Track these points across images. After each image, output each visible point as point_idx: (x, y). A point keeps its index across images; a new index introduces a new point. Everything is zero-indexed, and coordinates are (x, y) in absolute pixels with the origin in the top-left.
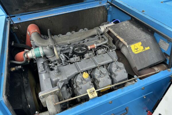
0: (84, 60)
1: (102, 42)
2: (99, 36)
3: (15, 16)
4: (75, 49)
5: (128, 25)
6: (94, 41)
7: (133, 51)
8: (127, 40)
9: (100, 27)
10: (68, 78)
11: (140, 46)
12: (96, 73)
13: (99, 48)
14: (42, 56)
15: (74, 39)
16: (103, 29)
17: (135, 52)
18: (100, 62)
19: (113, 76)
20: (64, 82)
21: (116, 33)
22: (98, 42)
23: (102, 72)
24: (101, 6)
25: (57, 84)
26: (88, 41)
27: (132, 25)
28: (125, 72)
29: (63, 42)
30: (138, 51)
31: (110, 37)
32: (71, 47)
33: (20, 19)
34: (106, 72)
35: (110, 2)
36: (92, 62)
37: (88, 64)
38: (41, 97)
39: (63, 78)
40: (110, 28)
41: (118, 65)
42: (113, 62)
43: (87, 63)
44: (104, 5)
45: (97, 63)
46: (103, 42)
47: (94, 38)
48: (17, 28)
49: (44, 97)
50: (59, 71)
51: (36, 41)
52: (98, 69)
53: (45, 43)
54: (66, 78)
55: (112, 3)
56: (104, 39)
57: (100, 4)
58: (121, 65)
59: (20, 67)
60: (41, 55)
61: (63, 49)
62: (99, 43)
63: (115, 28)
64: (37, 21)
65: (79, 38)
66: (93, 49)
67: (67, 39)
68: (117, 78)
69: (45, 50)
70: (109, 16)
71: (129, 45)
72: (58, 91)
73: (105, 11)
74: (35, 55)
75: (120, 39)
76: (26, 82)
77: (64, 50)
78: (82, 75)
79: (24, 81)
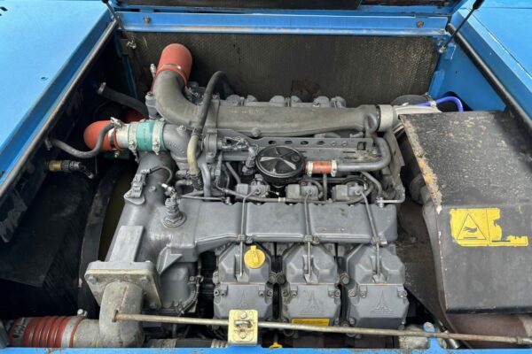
0: (273, 204)
1: (367, 161)
2: (364, 137)
3: (137, 10)
4: (263, 159)
5: (484, 127)
6: (341, 149)
7: (454, 234)
8: (448, 183)
9: (381, 106)
10: (197, 247)
11: (491, 223)
12: (294, 263)
13: (349, 177)
14: (156, 149)
15: (276, 125)
16: (387, 115)
17: (461, 237)
18: (324, 231)
19: (351, 293)
20: (180, 255)
21: (421, 144)
22: (354, 155)
23: (316, 266)
24: (420, 37)
25: (159, 252)
26: (321, 143)
27: (497, 134)
28: (399, 296)
29: (237, 124)
30: (475, 238)
31: (399, 152)
32: (251, 150)
33: (150, 21)
34: (327, 271)
35: (455, 29)
36: (297, 219)
37: (279, 221)
38: (91, 278)
39: (182, 239)
40: (412, 122)
41: (383, 265)
42: (368, 244)
43: (279, 215)
44: (429, 33)
45: (313, 229)
46: (370, 161)
47: (345, 140)
48: (134, 47)
49: (98, 279)
50: (179, 215)
51: (161, 100)
52: (306, 250)
53: (185, 112)
54: (190, 245)
55: (458, 34)
56: (379, 151)
57: (418, 26)
58: (394, 265)
59: (77, 165)
60: (153, 148)
61: (225, 147)
62: (357, 163)
63: (428, 126)
64: (197, 38)
65: (294, 125)
66: (325, 177)
67: (253, 119)
68: (363, 307)
69: (168, 136)
70: (440, 75)
71: (446, 207)
72: (145, 278)
73: (430, 56)
74: (135, 141)
75: (425, 172)
76: (98, 211)
77: (230, 152)
78: (244, 252)
79: (93, 206)
